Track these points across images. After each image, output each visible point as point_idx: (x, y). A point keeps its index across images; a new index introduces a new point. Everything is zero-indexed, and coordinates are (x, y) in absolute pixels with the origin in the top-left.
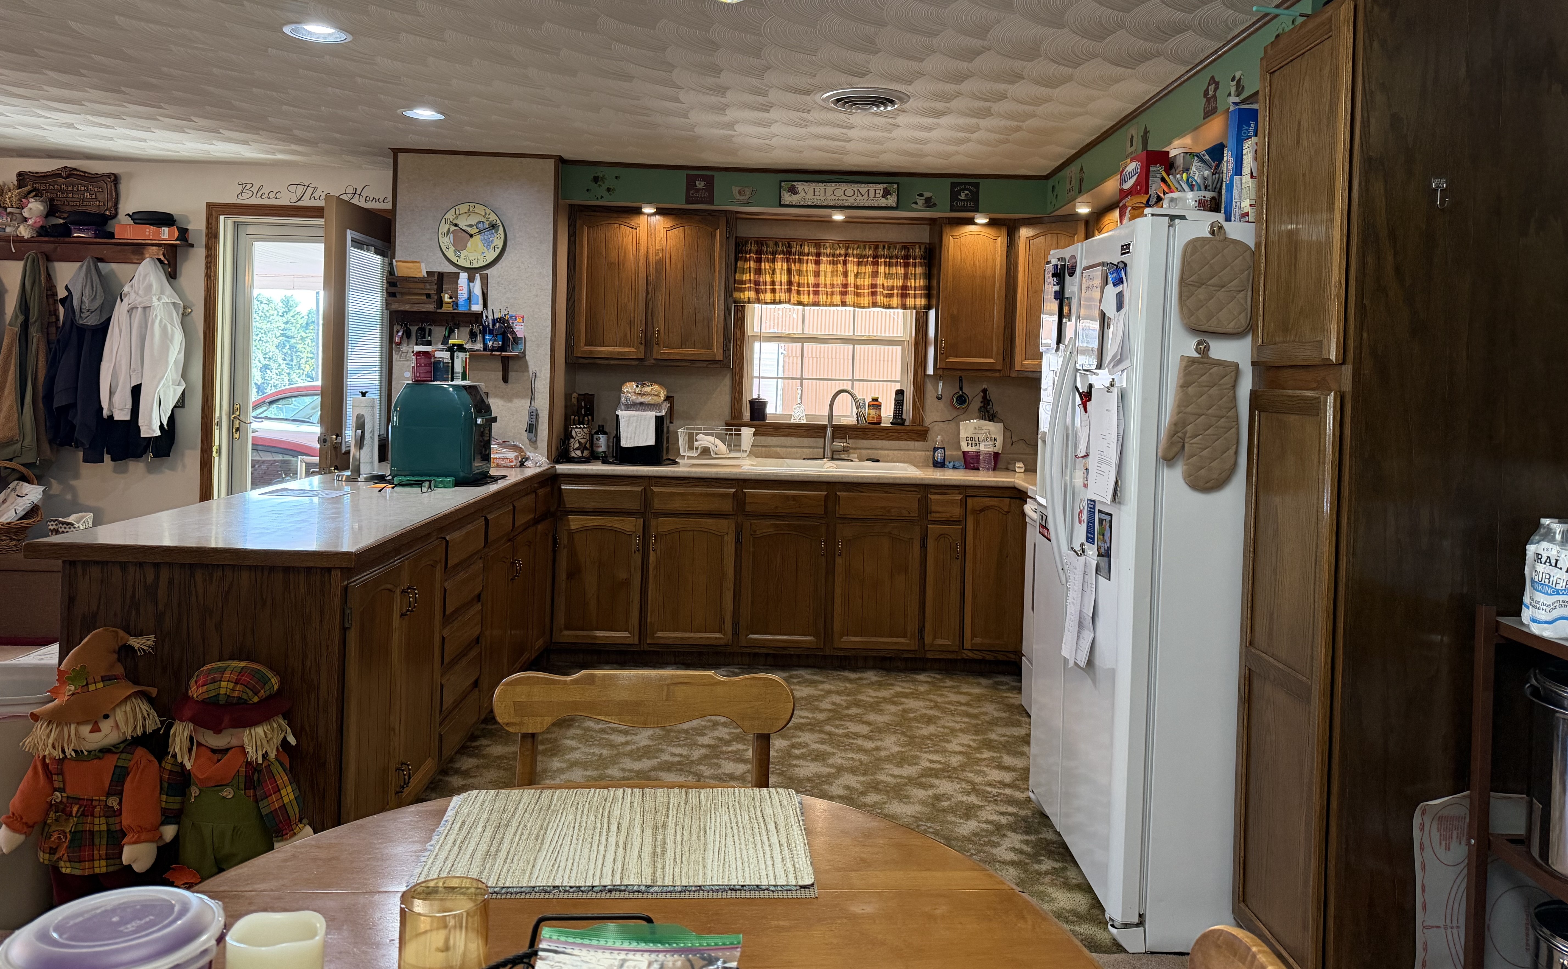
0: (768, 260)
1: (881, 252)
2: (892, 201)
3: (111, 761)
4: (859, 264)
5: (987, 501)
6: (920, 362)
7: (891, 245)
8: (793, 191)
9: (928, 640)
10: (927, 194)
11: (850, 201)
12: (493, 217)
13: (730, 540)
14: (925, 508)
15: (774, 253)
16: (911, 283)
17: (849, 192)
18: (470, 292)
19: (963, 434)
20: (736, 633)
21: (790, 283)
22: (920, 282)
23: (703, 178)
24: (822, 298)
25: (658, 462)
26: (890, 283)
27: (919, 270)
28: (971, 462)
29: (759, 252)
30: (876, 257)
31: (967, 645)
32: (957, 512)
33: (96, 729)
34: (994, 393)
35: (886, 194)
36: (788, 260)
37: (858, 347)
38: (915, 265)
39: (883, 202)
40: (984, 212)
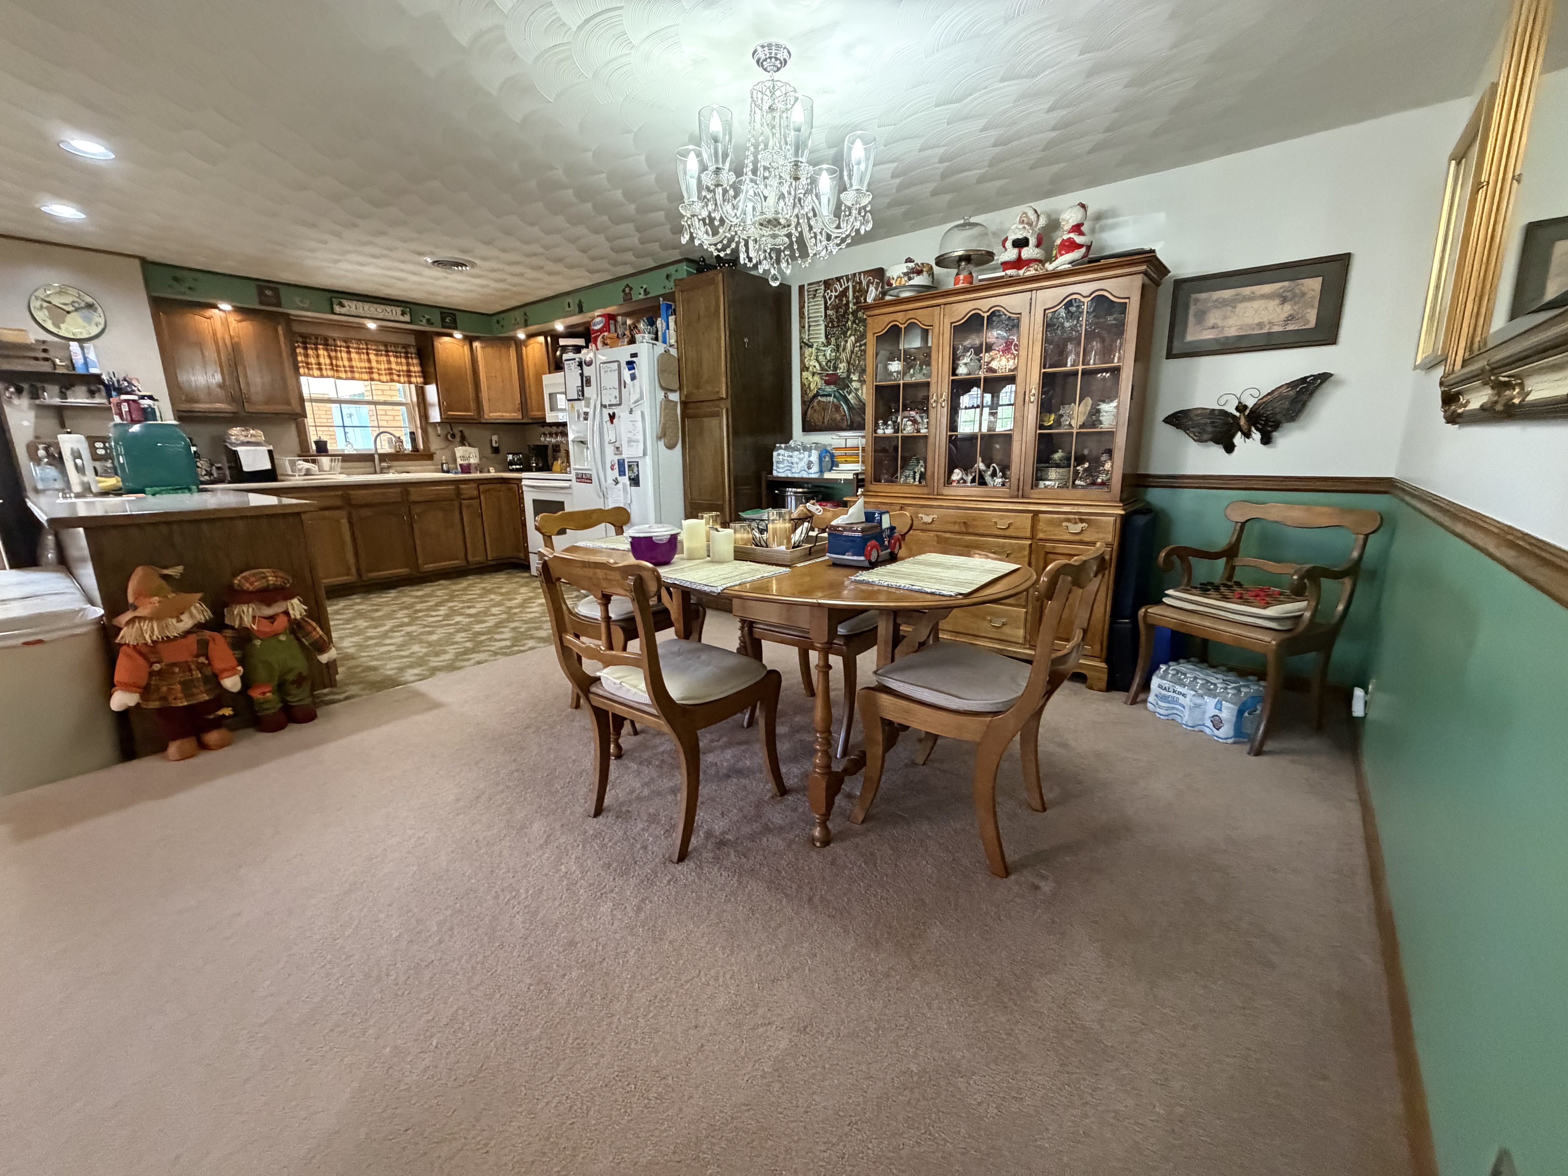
0: (312, 349)
1: (389, 349)
2: (407, 318)
3: (193, 638)
4: (377, 355)
5: (491, 486)
6: (424, 416)
7: (396, 345)
8: (342, 305)
9: (470, 559)
10: (427, 317)
11: (381, 316)
12: (89, 300)
13: (344, 521)
14: (458, 493)
15: (316, 344)
16: (412, 368)
17: (379, 310)
18: (85, 358)
19: (458, 455)
20: (359, 574)
21: (332, 364)
22: (417, 369)
23: (270, 289)
24: (357, 375)
25: (275, 479)
26: (398, 368)
27: (415, 361)
28: (466, 469)
29: (304, 343)
30: (387, 351)
31: (489, 558)
32: (475, 493)
33: (181, 621)
34: (467, 433)
35: (403, 314)
36: (327, 350)
37: (378, 407)
38: (412, 358)
39: (402, 318)
40: (462, 330)
